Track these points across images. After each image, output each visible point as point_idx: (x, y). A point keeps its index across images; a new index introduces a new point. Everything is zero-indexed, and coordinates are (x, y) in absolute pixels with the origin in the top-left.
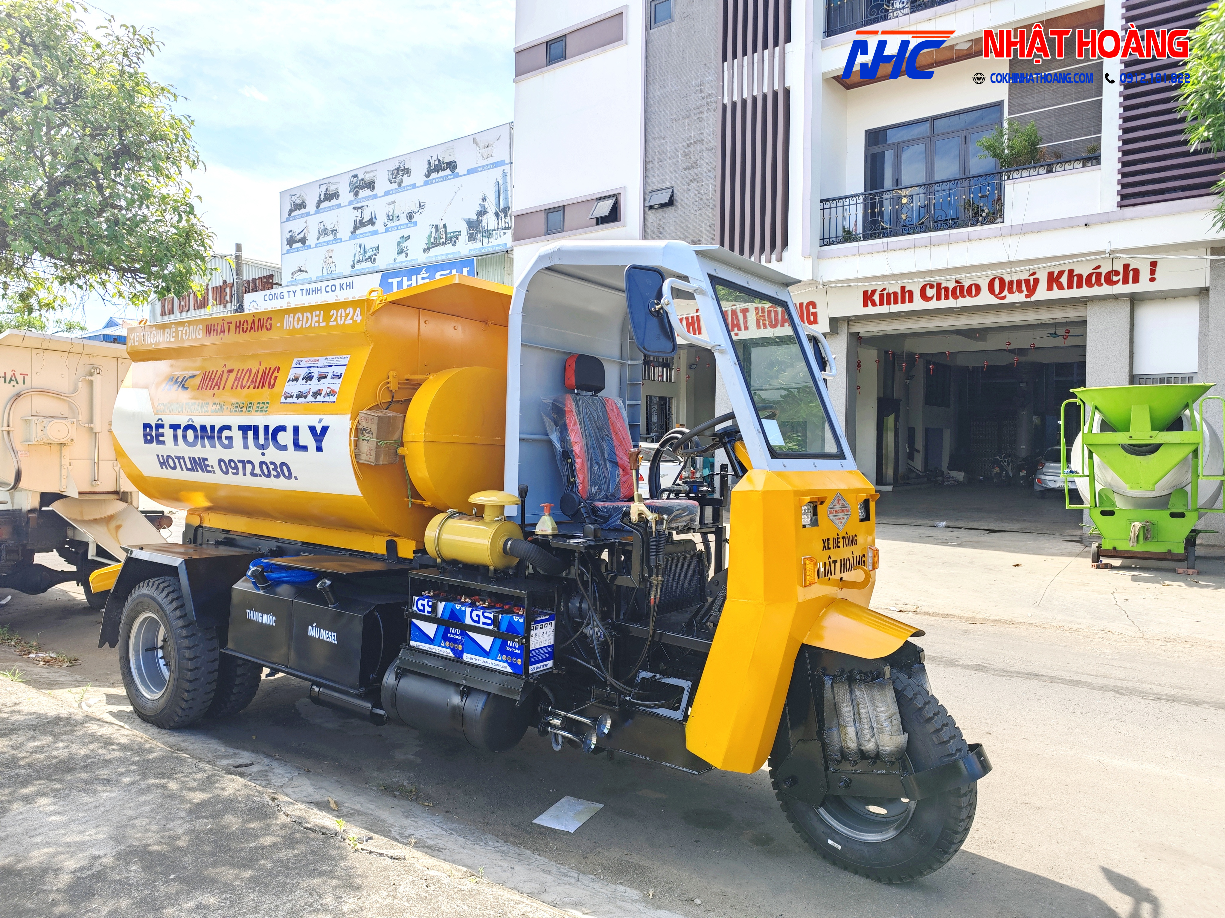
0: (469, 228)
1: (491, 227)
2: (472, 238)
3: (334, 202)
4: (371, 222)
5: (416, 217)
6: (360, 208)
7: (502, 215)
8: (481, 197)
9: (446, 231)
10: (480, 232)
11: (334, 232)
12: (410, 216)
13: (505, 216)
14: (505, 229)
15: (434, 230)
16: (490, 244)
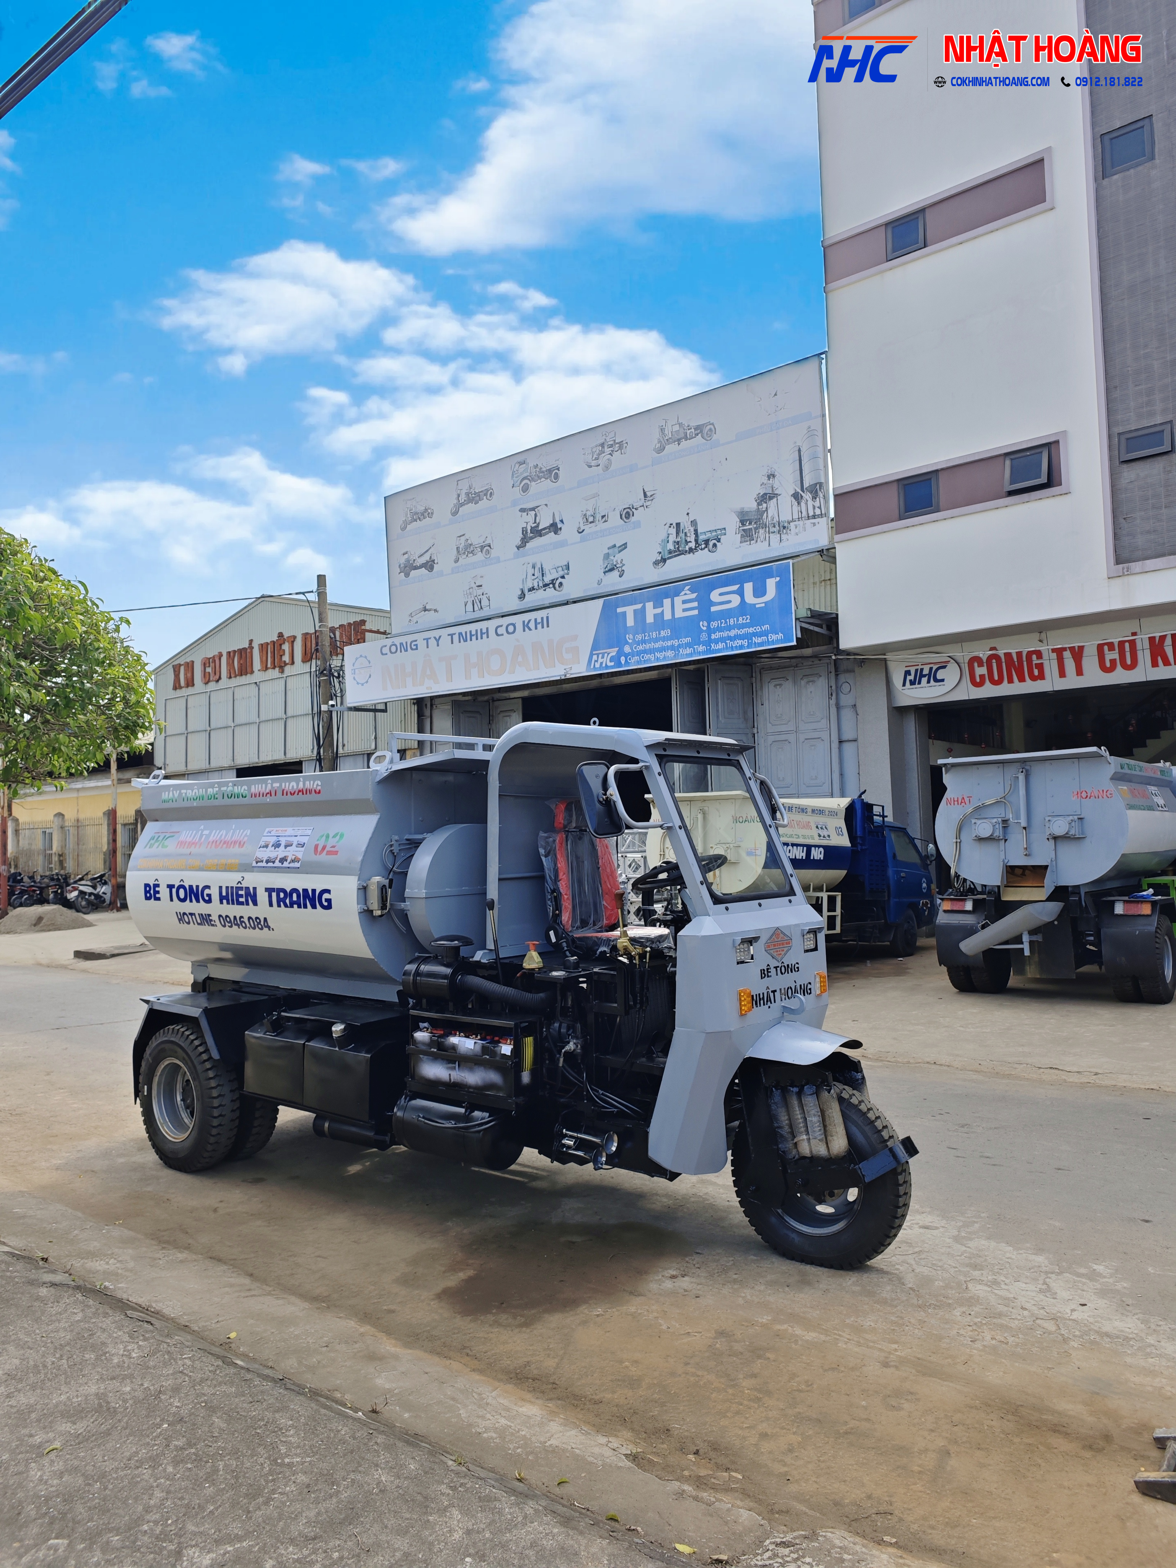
0: (743, 522)
1: (785, 517)
2: (748, 536)
3: (484, 503)
4: (554, 528)
5: (638, 515)
6: (533, 509)
7: (807, 496)
8: (765, 472)
9: (696, 531)
10: (765, 526)
11: (486, 547)
12: (627, 514)
13: (814, 498)
14: (814, 517)
15: (673, 531)
16: (783, 544)
